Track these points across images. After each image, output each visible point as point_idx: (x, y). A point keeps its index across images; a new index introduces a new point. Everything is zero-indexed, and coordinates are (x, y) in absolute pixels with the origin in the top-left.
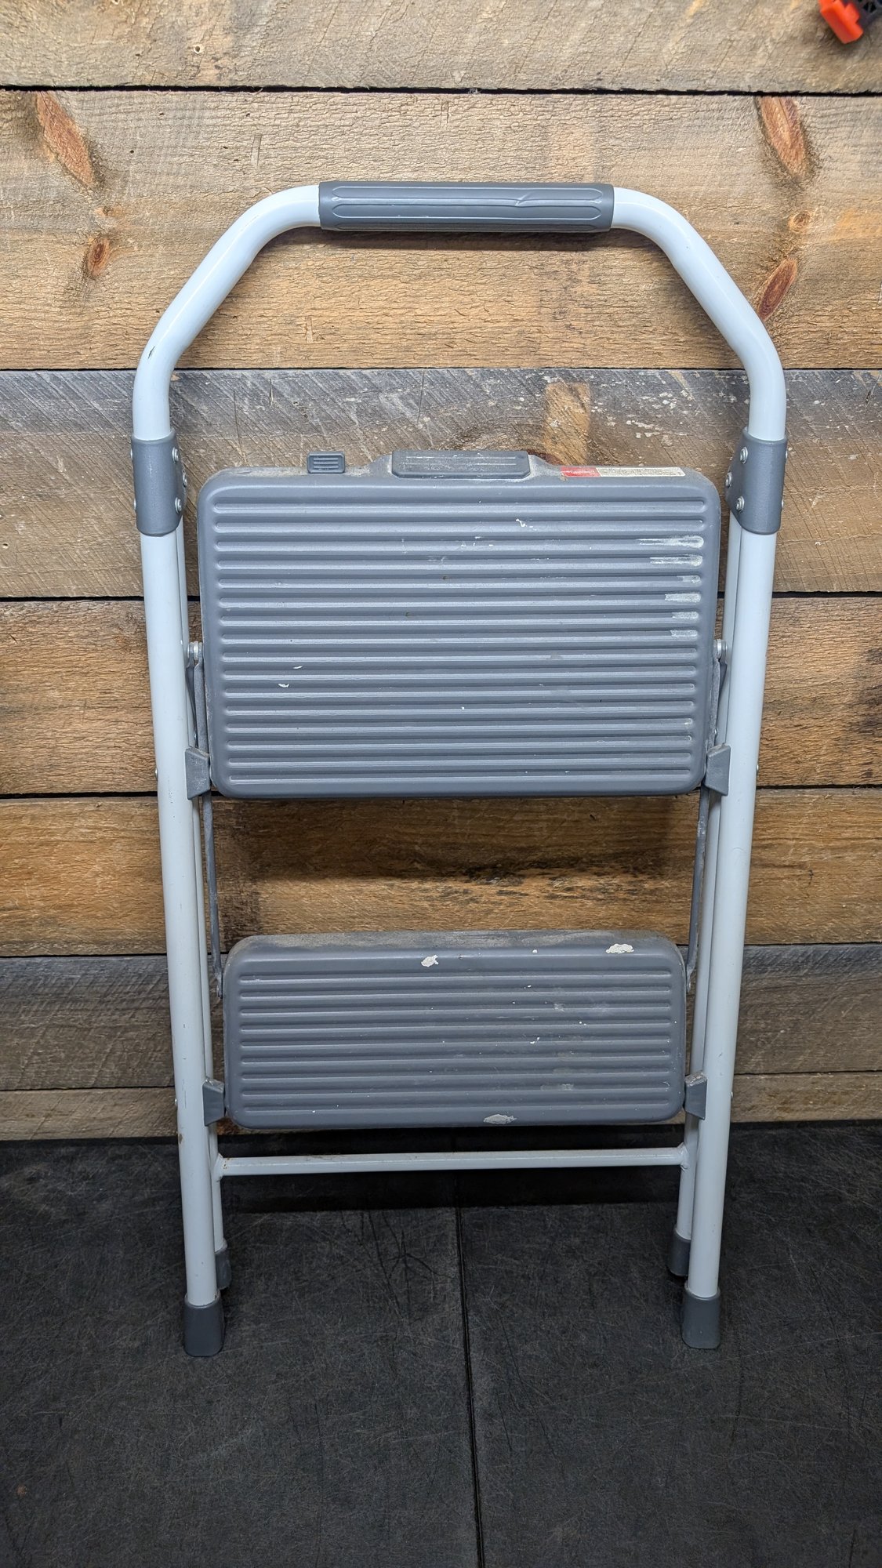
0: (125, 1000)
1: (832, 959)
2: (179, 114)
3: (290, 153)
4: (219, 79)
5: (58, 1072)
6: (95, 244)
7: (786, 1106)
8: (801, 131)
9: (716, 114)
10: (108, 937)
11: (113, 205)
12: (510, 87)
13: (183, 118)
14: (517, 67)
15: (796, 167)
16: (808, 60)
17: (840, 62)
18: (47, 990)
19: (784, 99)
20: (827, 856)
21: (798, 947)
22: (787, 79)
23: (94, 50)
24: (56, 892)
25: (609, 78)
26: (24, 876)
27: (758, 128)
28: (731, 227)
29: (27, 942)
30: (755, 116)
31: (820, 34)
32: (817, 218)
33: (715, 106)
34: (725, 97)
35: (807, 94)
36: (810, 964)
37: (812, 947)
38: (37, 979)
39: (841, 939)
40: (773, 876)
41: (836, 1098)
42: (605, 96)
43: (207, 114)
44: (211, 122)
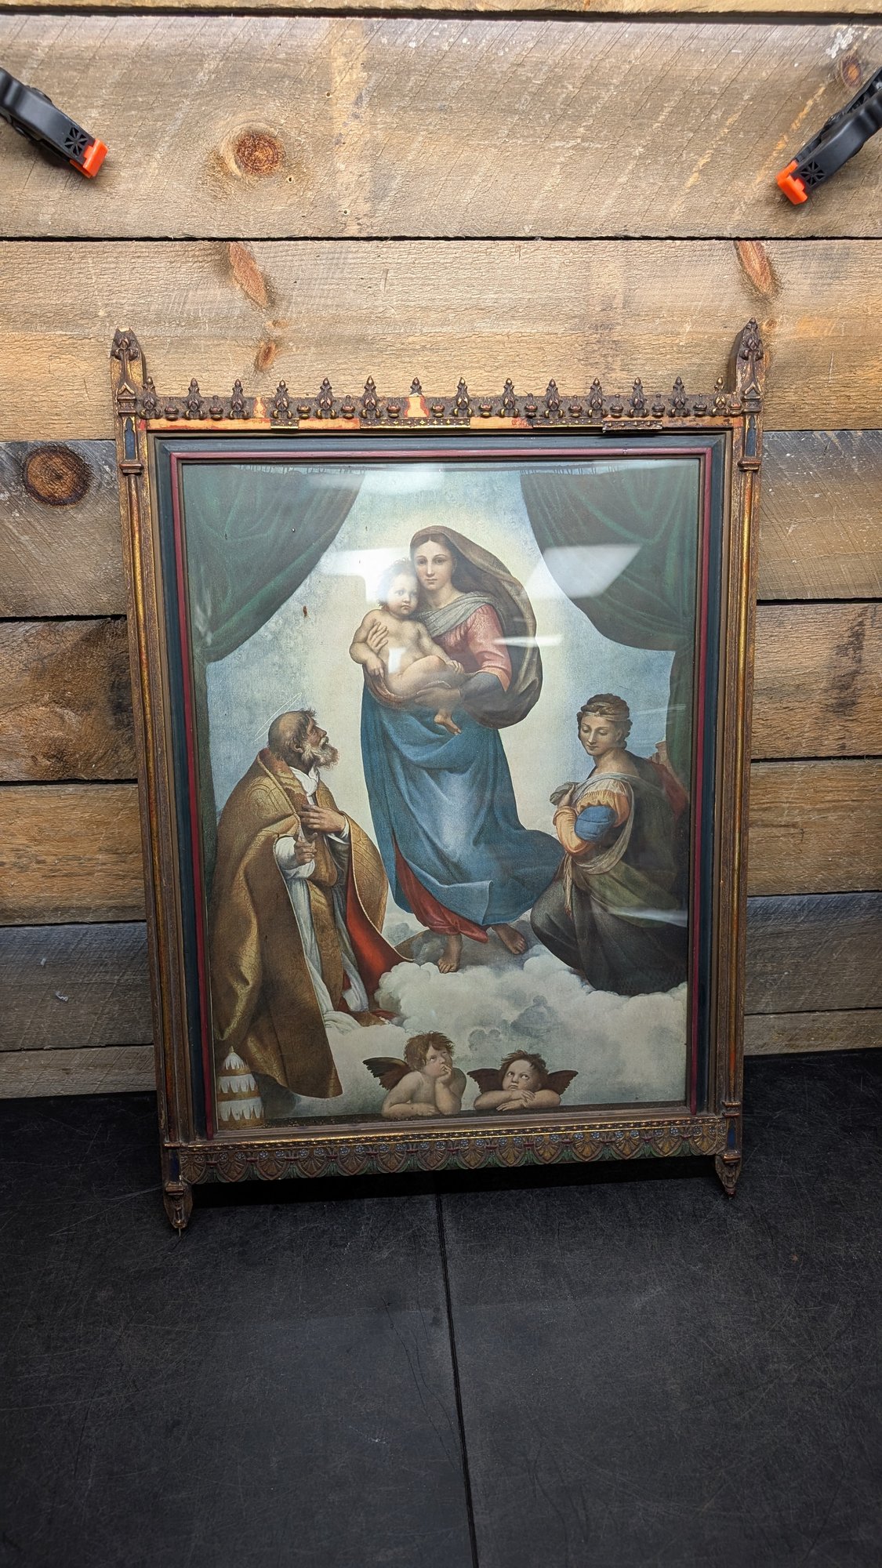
1: (822, 907)
2: (330, 256)
3: (407, 282)
4: (360, 232)
6: (265, 347)
7: (792, 1042)
8: (767, 263)
9: (708, 253)
11: (280, 320)
12: (564, 236)
13: (333, 258)
14: (568, 222)
15: (766, 288)
16: (771, 216)
17: (792, 217)
19: (754, 243)
20: (814, 817)
21: (795, 897)
22: (757, 227)
23: (273, 214)
25: (633, 229)
27: (737, 262)
28: (721, 330)
30: (735, 254)
31: (778, 198)
32: (782, 323)
33: (707, 247)
34: (714, 241)
35: (771, 239)
36: (806, 912)
37: (806, 897)
39: (829, 889)
40: (773, 835)
41: (832, 1034)
42: (629, 241)
43: (350, 256)
44: (353, 261)
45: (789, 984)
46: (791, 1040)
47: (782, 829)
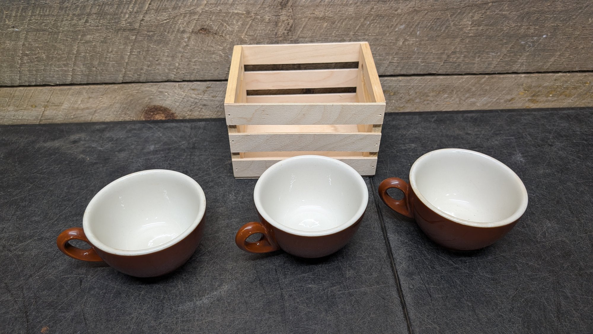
5: (44, 70)
7: (534, 98)
45: (544, 46)
46: (534, 96)
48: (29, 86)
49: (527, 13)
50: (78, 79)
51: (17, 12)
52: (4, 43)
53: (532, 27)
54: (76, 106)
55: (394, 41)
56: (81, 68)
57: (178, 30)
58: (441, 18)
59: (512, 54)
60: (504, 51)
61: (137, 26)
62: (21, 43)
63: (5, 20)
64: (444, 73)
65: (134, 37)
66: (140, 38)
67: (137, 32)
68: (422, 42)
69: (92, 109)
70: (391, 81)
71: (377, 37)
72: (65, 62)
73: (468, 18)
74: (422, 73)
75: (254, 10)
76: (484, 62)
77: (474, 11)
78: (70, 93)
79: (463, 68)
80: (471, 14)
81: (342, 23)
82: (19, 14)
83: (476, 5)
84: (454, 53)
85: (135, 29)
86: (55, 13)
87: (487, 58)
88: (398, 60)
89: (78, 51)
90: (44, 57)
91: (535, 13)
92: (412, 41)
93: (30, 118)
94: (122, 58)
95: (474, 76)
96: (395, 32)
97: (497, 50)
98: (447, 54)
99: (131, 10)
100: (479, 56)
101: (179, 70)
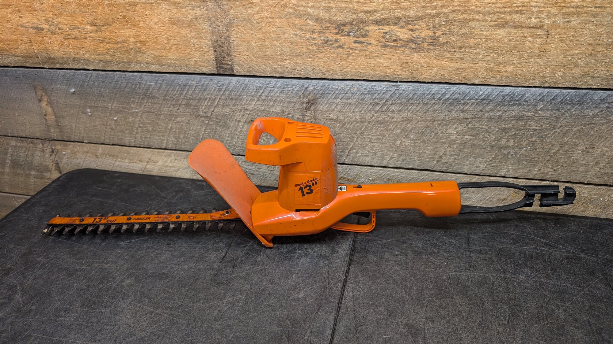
0: (174, 99)
1: (559, 99)
5: (150, 138)
10: (164, 61)
18: (141, 91)
20: (559, 20)
21: (537, 89)
24: (139, 33)
26: (125, 23)
29: (129, 62)
36: (545, 102)
37: (546, 90)
38: (136, 85)
39: (567, 85)
40: (521, 35)
45: (526, 156)
47: (531, 30)
48: (140, 147)
49: (505, 129)
50: (170, 146)
51: (138, 100)
52: (129, 118)
53: (512, 141)
54: (167, 164)
55: (393, 141)
56: (172, 139)
57: (236, 120)
58: (430, 127)
59: (497, 161)
60: (489, 157)
61: (209, 114)
62: (138, 119)
63: (131, 105)
64: (439, 170)
65: (207, 122)
66: (211, 123)
67: (209, 118)
68: (416, 144)
69: (176, 167)
70: (394, 172)
71: (379, 137)
72: (163, 134)
73: (453, 128)
74: (419, 168)
75: (287, 111)
76: (473, 165)
77: (457, 123)
78: (164, 155)
79: (455, 168)
80: (455, 126)
81: (351, 125)
82: (139, 101)
83: (458, 119)
84: (445, 154)
85: (208, 117)
86: (160, 103)
87: (474, 162)
88: (397, 156)
89: (171, 127)
90: (151, 130)
91: (511, 130)
92: (407, 142)
93: (137, 169)
94: (199, 135)
95: (466, 176)
96: (393, 134)
97: (482, 156)
98: (438, 155)
99: (206, 104)
100: (467, 160)
101: (236, 147)
